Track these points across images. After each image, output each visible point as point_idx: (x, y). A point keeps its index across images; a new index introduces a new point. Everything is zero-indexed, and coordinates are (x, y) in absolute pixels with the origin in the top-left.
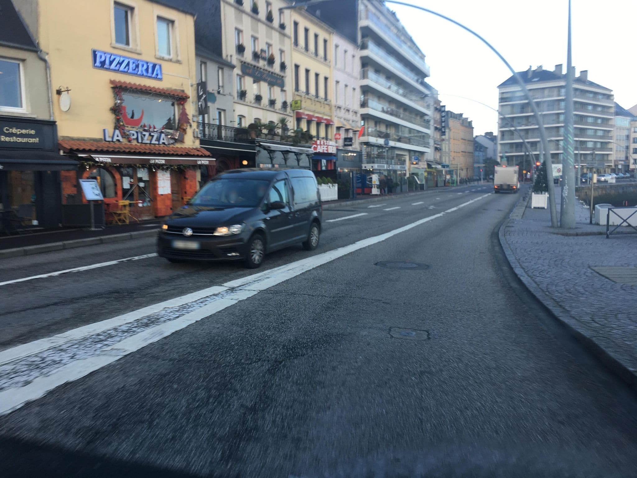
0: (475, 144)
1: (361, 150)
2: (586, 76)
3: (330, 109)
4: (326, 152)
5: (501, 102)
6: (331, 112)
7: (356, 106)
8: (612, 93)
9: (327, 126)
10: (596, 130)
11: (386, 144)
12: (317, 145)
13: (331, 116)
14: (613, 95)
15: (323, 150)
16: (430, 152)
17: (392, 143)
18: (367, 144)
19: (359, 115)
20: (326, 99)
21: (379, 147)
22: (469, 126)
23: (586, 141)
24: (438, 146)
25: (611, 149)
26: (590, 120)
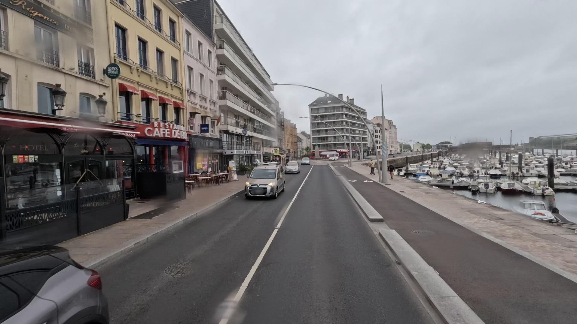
0: (297, 138)
1: (221, 138)
2: (353, 102)
3: (182, 93)
4: (169, 137)
5: (312, 114)
6: (182, 96)
7: (215, 98)
8: (366, 111)
9: (177, 110)
10: (360, 131)
11: (244, 133)
12: (155, 128)
13: (182, 101)
14: (366, 113)
15: (164, 134)
16: (275, 141)
17: (249, 133)
18: (226, 132)
19: (217, 106)
20: (176, 80)
21: (238, 135)
22: (294, 128)
23: (356, 137)
24: (280, 138)
25: (367, 141)
26: (357, 125)
